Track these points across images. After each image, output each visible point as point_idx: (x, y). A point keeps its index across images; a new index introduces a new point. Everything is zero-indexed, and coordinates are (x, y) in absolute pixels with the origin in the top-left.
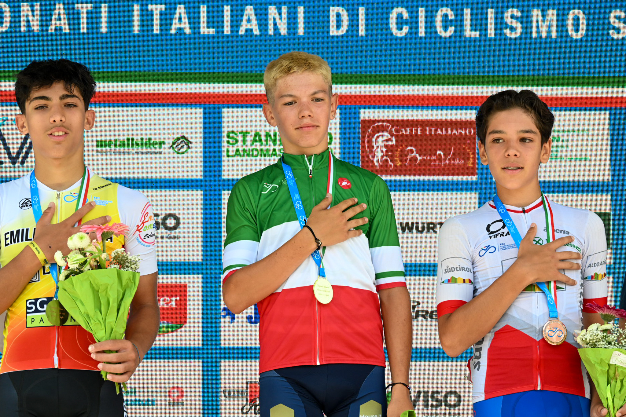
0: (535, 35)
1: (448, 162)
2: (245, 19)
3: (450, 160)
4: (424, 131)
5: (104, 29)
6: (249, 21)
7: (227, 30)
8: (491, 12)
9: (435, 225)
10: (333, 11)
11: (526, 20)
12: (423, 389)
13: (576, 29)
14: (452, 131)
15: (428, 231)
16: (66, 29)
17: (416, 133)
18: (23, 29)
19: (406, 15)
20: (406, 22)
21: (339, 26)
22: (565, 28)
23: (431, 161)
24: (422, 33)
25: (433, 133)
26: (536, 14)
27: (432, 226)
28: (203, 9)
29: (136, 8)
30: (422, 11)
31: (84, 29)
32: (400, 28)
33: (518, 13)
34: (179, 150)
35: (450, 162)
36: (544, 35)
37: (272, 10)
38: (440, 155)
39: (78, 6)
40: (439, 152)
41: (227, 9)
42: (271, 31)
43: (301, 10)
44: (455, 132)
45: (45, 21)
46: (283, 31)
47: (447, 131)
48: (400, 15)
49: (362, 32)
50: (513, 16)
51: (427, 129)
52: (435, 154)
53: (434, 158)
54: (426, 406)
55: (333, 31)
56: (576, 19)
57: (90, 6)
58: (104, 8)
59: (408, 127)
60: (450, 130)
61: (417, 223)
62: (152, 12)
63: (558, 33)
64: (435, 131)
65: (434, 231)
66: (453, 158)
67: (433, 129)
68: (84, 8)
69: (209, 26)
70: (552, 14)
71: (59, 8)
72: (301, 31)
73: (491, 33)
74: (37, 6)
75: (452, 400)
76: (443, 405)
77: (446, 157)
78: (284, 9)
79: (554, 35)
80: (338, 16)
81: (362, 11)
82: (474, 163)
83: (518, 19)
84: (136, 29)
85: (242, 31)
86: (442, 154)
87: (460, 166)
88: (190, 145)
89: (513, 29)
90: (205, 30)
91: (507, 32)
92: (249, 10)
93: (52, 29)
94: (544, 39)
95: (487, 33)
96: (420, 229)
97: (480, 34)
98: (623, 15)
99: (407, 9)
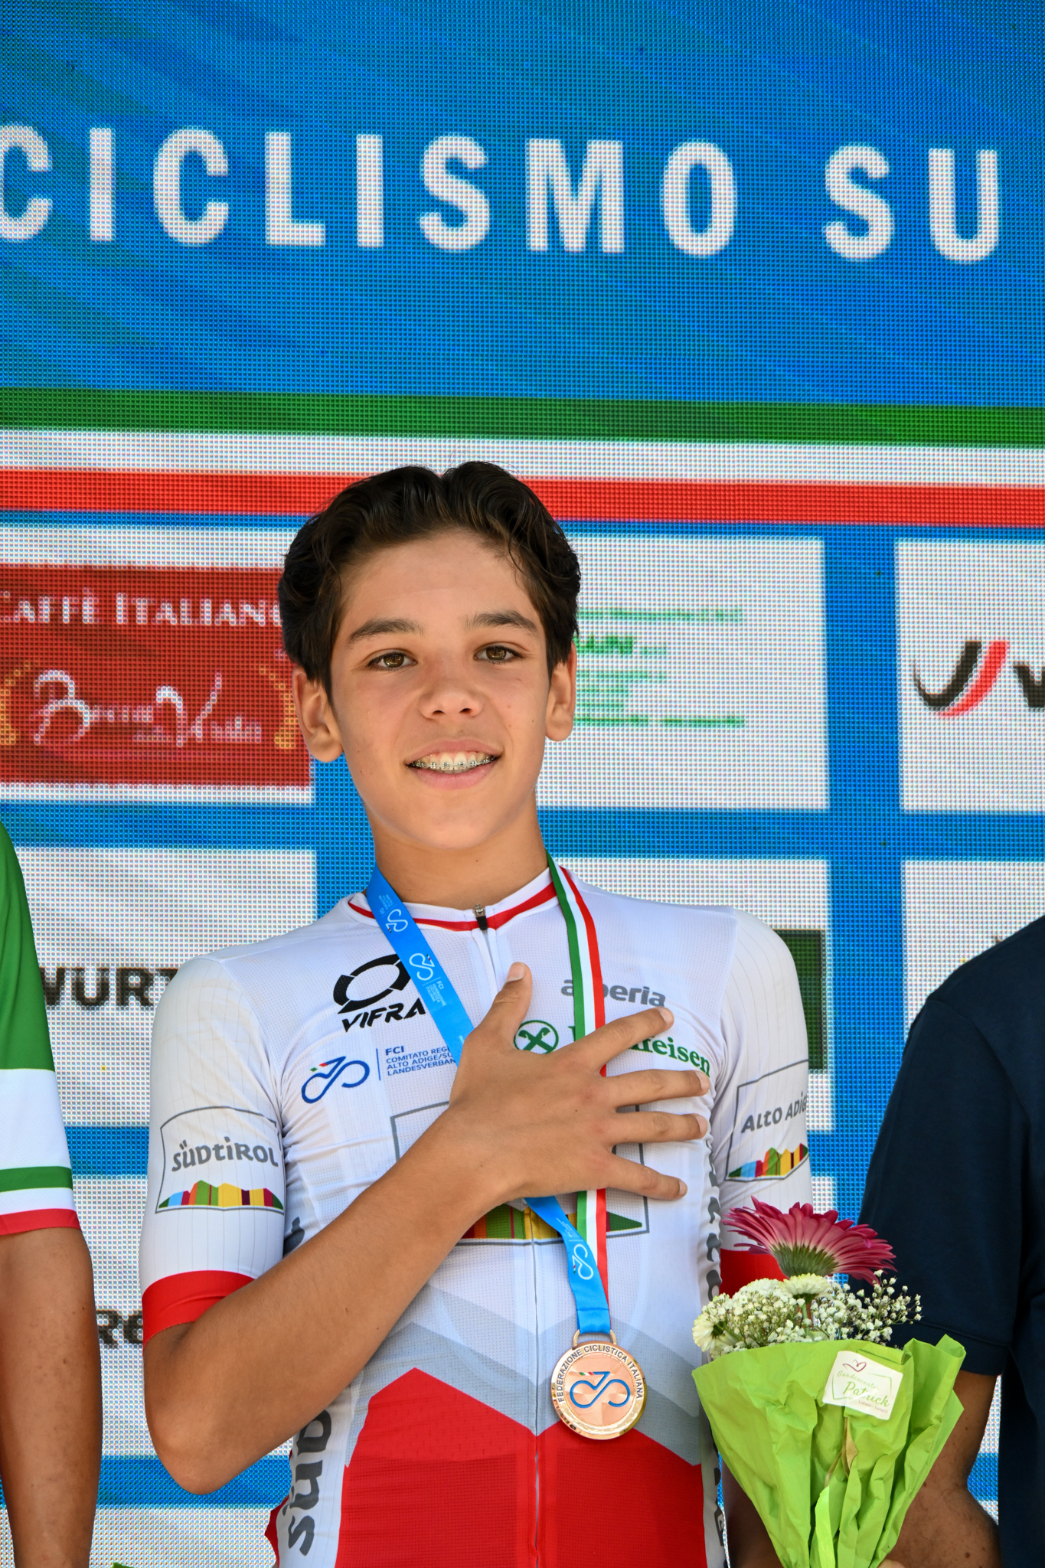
0: (538, 240)
1: (198, 731)
3: (207, 723)
4: (106, 609)
8: (369, 149)
9: (147, 978)
11: (504, 185)
13: (700, 218)
14: (216, 611)
15: (122, 1001)
17: (77, 617)
19: (39, 158)
20: (39, 184)
22: (657, 212)
23: (133, 727)
24: (101, 224)
25: (141, 619)
26: (544, 156)
27: (134, 980)
30: (101, 142)
32: (14, 207)
33: (474, 155)
35: (207, 734)
36: (574, 239)
38: (168, 706)
40: (166, 694)
44: (227, 612)
47: (196, 612)
48: (15, 158)
50: (455, 167)
51: (120, 601)
52: (150, 698)
53: (145, 715)
56: (699, 180)
59: (46, 593)
60: (207, 607)
61: (80, 970)
63: (630, 233)
64: (152, 611)
65: (145, 1002)
66: (221, 716)
67: (141, 605)
70: (605, 158)
73: (370, 231)
77: (192, 711)
79: (613, 240)
82: (301, 741)
83: (474, 177)
86: (178, 702)
87: (250, 747)
89: (454, 217)
91: (432, 226)
94: (576, 256)
95: (353, 231)
96: (91, 991)
97: (329, 234)
98: (877, 165)
99: (43, 132)
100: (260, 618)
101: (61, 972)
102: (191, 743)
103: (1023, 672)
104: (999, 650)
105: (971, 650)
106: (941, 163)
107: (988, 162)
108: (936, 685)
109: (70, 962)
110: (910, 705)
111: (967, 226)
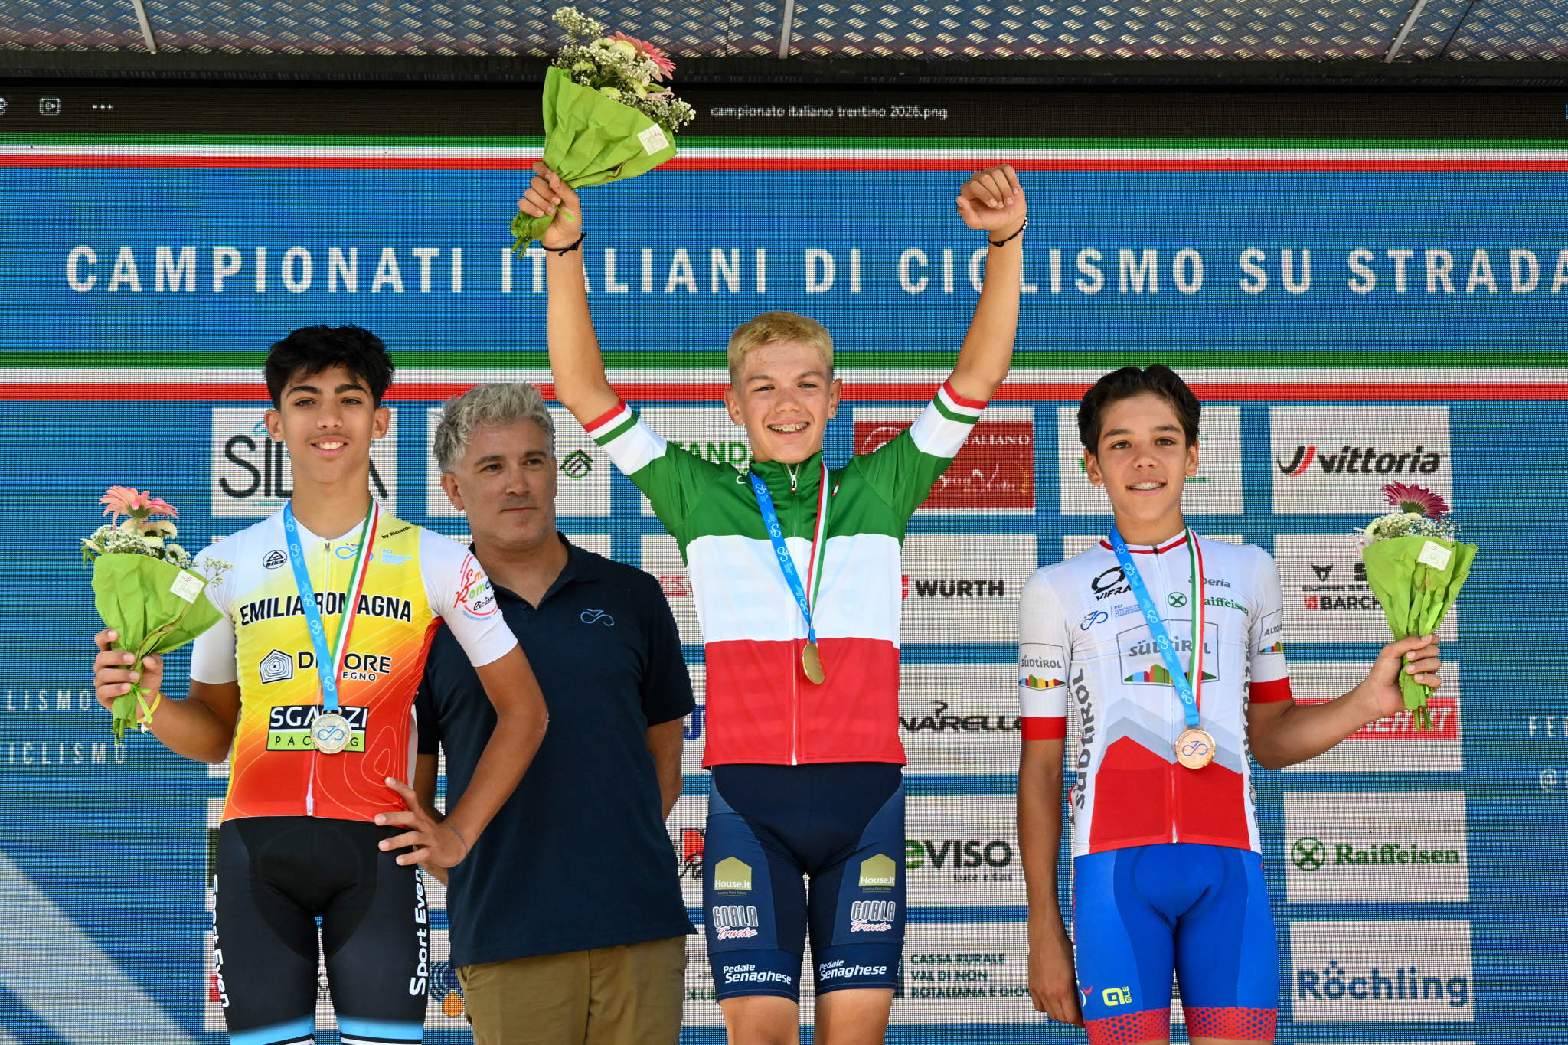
0: (1123, 289)
1: (989, 486)
2: (674, 269)
3: (993, 484)
5: (457, 286)
6: (681, 272)
7: (647, 286)
8: (1055, 254)
9: (970, 585)
10: (811, 254)
11: (1109, 267)
12: (953, 838)
13: (1189, 278)
14: (996, 438)
15: (960, 594)
16: (399, 288)
18: (332, 287)
19: (923, 260)
20: (923, 271)
21: (819, 278)
22: (1171, 277)
23: (964, 485)
24: (948, 287)
26: (1126, 255)
27: (965, 586)
28: (610, 254)
29: (507, 254)
30: (948, 254)
31: (425, 286)
32: (914, 280)
33: (1097, 255)
34: (574, 472)
35: (993, 488)
36: (1138, 288)
37: (717, 255)
38: (977, 477)
39: (417, 252)
40: (976, 472)
41: (647, 254)
42: (715, 288)
43: (761, 254)
44: (1000, 440)
45: (366, 273)
46: (734, 286)
47: (988, 439)
48: (914, 261)
49: (855, 287)
50: (1090, 260)
52: (971, 473)
53: (969, 481)
54: (957, 863)
55: (811, 287)
56: (1188, 264)
57: (435, 252)
58: (457, 253)
60: (992, 437)
61: (943, 582)
62: (530, 260)
63: (1161, 285)
65: (970, 595)
66: (998, 481)
68: (426, 254)
69: (619, 279)
70: (1150, 256)
71: (388, 255)
72: (761, 286)
73: (1056, 286)
74: (354, 252)
75: (998, 854)
76: (984, 861)
77: (987, 479)
78: (735, 253)
79: (1154, 288)
80: (819, 262)
81: (855, 254)
82: (1031, 490)
83: (1098, 264)
84: (507, 286)
85: (670, 288)
86: (981, 475)
87: (1010, 492)
88: (591, 464)
89: (1089, 280)
90: (612, 286)
91: (1081, 284)
92: (681, 255)
93: (376, 288)
94: (1138, 295)
95: (1049, 287)
96: (947, 590)
97: (1039, 289)
98: (1260, 256)
99: (925, 250)
100: (1013, 442)
101: (935, 583)
102: (987, 491)
103: (1322, 458)
104: (1312, 449)
105: (1301, 449)
106: (1287, 255)
107: (1306, 254)
108: (1286, 464)
109: (939, 579)
110: (1276, 471)
111: (1297, 279)
